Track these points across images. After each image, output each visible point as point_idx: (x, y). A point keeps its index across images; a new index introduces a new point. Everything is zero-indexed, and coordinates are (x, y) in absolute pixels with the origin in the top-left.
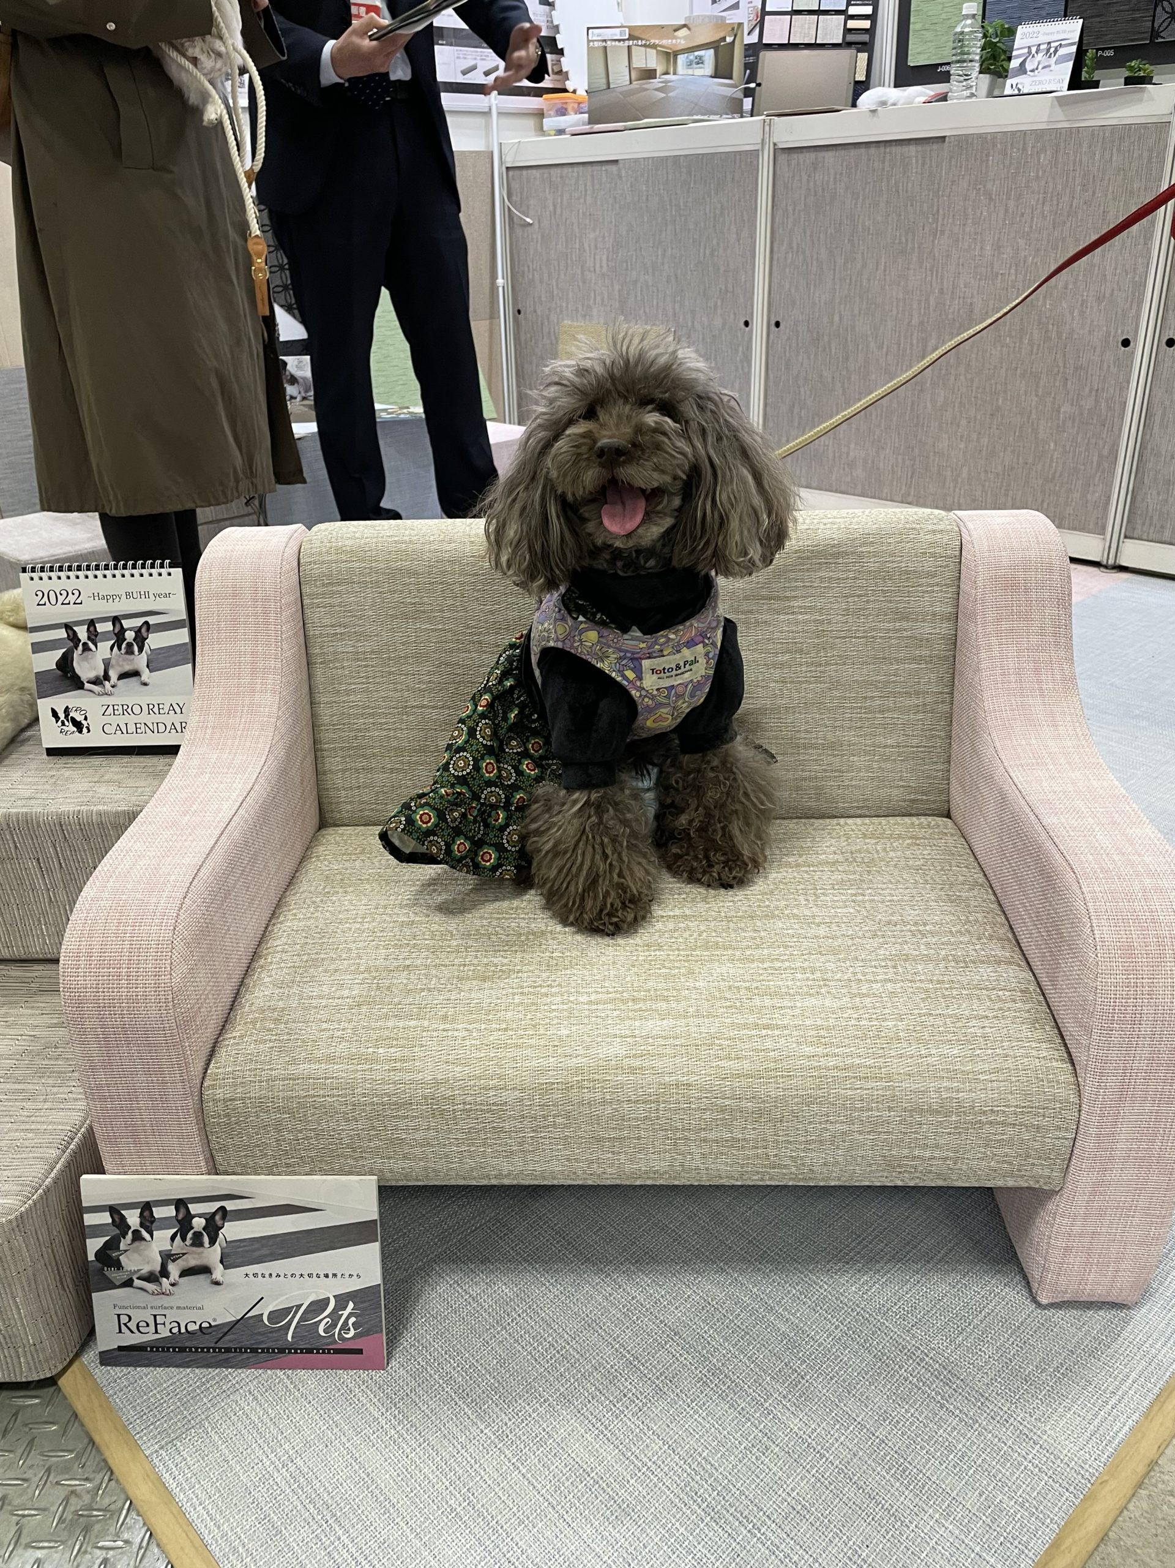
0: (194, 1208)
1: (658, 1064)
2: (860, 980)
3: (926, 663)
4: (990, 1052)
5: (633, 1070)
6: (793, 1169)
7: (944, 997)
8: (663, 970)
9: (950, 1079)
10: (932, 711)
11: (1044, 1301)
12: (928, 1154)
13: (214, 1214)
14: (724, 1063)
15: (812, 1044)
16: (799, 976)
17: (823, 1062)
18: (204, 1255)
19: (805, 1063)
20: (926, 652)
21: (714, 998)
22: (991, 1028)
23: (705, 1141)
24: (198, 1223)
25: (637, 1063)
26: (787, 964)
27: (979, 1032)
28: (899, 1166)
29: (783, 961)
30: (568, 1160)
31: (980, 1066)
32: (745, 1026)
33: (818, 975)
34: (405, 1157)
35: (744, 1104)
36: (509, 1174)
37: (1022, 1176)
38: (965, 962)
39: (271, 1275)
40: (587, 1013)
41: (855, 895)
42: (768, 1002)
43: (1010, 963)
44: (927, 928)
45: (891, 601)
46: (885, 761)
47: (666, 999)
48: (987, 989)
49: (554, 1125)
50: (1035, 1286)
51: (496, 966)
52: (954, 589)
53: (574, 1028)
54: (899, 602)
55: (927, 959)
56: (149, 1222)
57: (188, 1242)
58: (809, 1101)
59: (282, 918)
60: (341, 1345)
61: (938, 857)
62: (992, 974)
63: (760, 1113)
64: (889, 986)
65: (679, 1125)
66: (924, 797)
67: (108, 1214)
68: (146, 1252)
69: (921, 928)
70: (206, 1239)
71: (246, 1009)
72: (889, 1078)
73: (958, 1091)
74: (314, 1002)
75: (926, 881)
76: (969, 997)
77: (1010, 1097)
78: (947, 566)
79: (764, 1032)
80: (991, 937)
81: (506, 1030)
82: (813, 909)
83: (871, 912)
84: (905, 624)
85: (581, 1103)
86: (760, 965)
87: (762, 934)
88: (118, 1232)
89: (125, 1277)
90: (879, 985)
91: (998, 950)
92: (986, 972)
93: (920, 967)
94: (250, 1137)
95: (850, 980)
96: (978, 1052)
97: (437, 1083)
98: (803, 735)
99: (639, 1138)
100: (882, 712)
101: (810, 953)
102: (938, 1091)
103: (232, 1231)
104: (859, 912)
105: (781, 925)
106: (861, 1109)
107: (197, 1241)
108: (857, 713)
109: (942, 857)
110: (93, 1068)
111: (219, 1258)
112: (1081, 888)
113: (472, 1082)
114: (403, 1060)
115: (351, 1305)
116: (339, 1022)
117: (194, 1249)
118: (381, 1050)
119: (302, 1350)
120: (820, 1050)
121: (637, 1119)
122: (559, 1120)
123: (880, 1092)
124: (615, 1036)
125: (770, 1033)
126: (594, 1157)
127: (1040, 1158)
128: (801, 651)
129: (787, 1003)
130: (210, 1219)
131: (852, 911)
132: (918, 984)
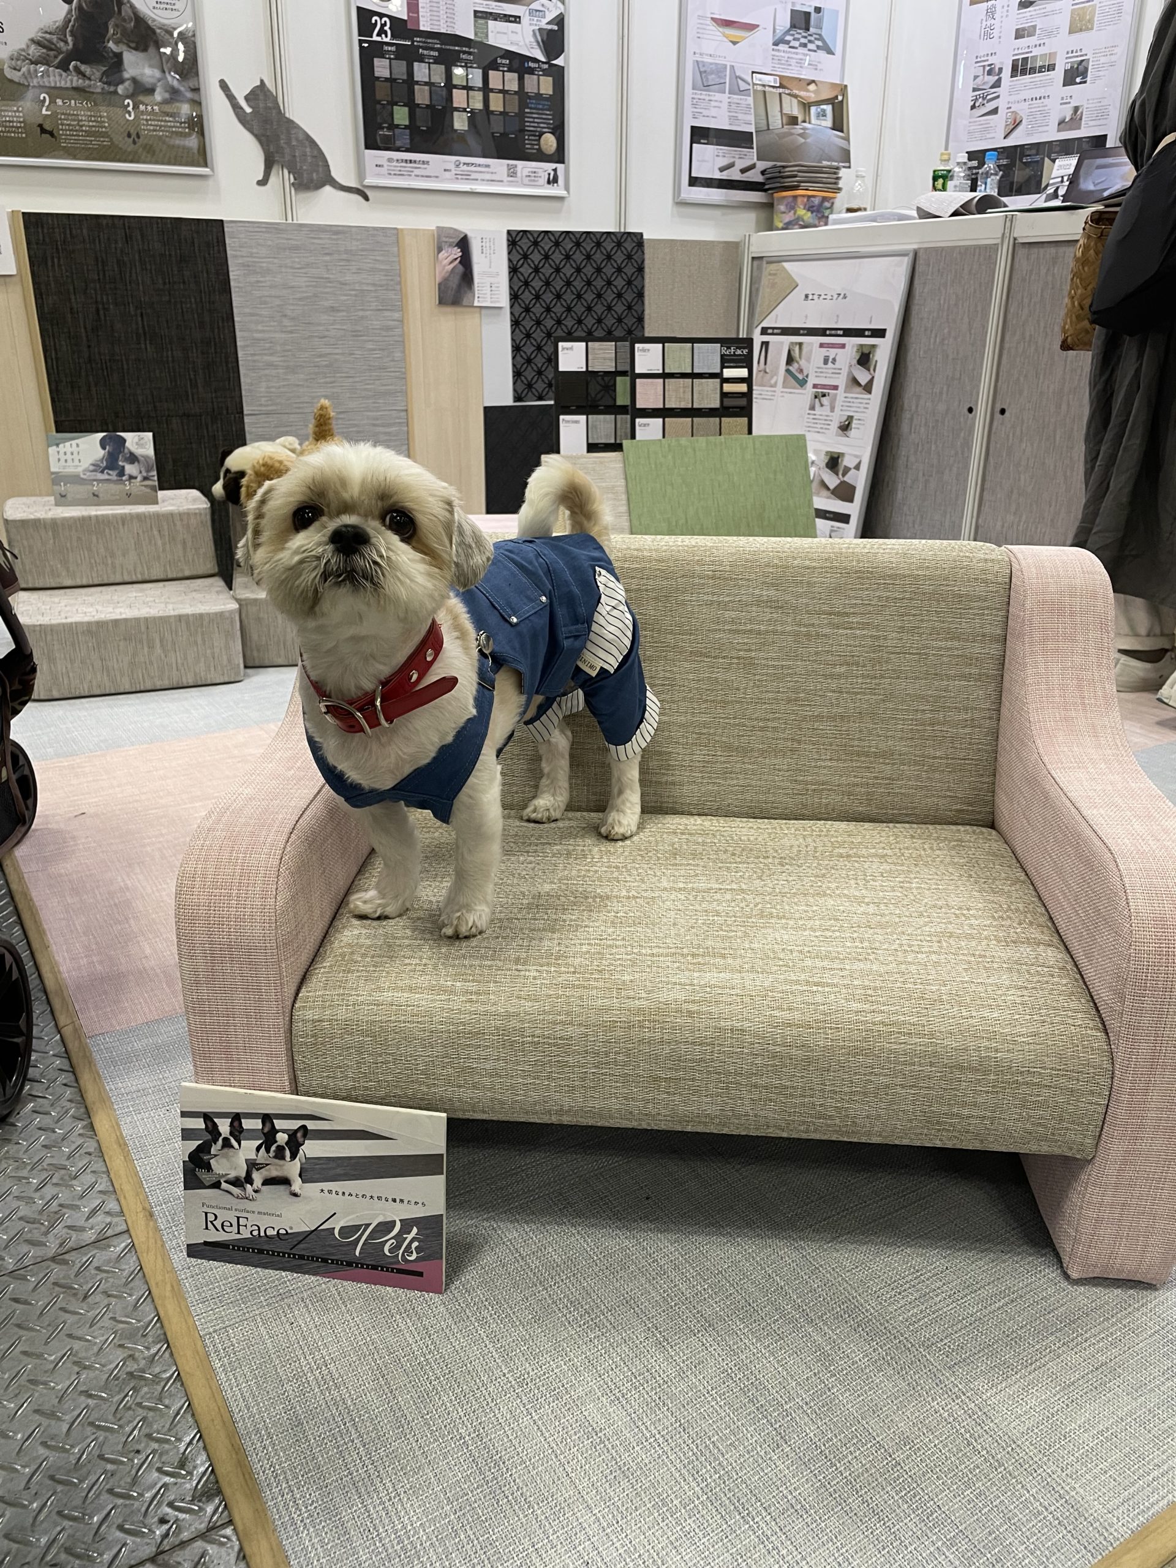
0: (279, 1124)
1: (715, 1010)
2: (906, 951)
3: (975, 680)
4: (1028, 1017)
5: (690, 1014)
6: (837, 1121)
7: (985, 968)
8: (721, 933)
9: (989, 1039)
10: (980, 727)
11: (1075, 1275)
12: (966, 1112)
13: (296, 1131)
14: (776, 1013)
15: (859, 1001)
16: (849, 944)
17: (869, 1017)
18: (285, 1167)
19: (853, 1017)
20: (975, 671)
21: (768, 957)
22: (1029, 997)
23: (756, 1086)
24: (282, 1138)
25: (694, 1008)
26: (838, 934)
27: (1018, 1000)
28: (938, 1123)
29: (834, 931)
30: (626, 1099)
31: (1018, 1029)
32: (797, 982)
33: (866, 944)
34: (475, 1087)
35: (794, 1051)
36: (569, 1111)
37: (1056, 1141)
38: (1006, 941)
39: (344, 1193)
40: (649, 963)
41: (902, 882)
42: (819, 963)
43: (1049, 946)
44: (971, 912)
45: (947, 621)
46: (934, 771)
47: (723, 956)
48: (1026, 964)
49: (616, 1063)
50: (1065, 1259)
51: (564, 921)
52: (1004, 612)
53: (637, 976)
55: (970, 937)
56: (237, 1132)
57: (272, 1154)
58: (856, 1052)
59: (366, 876)
60: (403, 1266)
61: (983, 857)
62: (1031, 953)
63: (809, 1061)
64: (934, 957)
65: (732, 1069)
66: (970, 808)
67: (202, 1120)
68: (233, 1159)
69: (965, 912)
70: (288, 1153)
71: (336, 944)
72: (932, 1035)
73: (997, 1051)
74: (398, 942)
75: (970, 875)
77: (1046, 1059)
78: (997, 591)
79: (815, 988)
80: (1031, 923)
81: (574, 973)
82: (863, 891)
84: (956, 643)
85: (641, 1041)
86: (812, 934)
87: (815, 908)
88: (210, 1137)
89: (214, 1180)
90: (924, 955)
91: (1038, 935)
92: (1026, 951)
93: (963, 944)
94: (334, 1057)
95: (896, 950)
96: (1018, 1017)
97: (509, 1015)
99: (693, 1080)
100: (935, 723)
101: (859, 926)
102: (978, 1049)
103: (312, 1149)
104: (905, 895)
105: (832, 903)
106: (905, 1063)
107: (280, 1154)
108: (909, 725)
109: (986, 857)
110: (197, 983)
111: (298, 1171)
112: (1117, 866)
113: (541, 1017)
114: (478, 993)
115: (415, 1230)
116: (421, 958)
117: (277, 1161)
118: (458, 984)
119: (368, 1266)
120: (867, 1007)
121: (693, 1061)
122: (620, 1058)
123: (922, 1048)
124: (675, 984)
125: (820, 989)
126: (650, 1096)
127: (1073, 1123)
129: (837, 965)
130: (292, 1135)
131: (899, 895)
132: (961, 957)
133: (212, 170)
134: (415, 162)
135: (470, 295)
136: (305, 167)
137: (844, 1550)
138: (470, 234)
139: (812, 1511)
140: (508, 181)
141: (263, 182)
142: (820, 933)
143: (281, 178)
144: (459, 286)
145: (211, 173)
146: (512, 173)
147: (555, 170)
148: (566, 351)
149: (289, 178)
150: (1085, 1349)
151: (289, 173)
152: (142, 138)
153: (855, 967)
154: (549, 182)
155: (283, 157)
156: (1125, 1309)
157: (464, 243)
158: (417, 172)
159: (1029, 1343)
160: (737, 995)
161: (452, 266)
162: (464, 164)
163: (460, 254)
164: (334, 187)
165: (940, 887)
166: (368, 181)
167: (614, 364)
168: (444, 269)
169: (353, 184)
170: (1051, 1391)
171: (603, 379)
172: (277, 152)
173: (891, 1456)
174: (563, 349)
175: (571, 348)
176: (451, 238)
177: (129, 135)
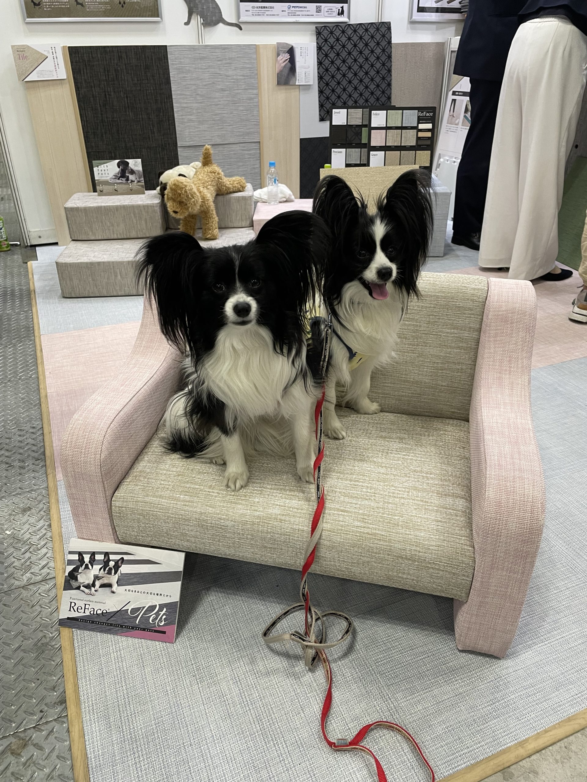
1: (292, 520)
2: (390, 496)
3: (464, 350)
4: (438, 537)
5: (281, 521)
6: (347, 573)
7: (425, 509)
9: (417, 546)
10: (465, 373)
11: (460, 648)
12: (405, 576)
13: (119, 561)
15: (359, 521)
17: (362, 530)
19: (355, 529)
20: (465, 345)
22: (442, 526)
26: (361, 484)
27: (435, 527)
28: (393, 579)
29: (360, 482)
30: (253, 553)
31: (431, 543)
33: (373, 490)
38: (442, 494)
41: (405, 455)
43: (463, 498)
44: (431, 476)
45: (450, 320)
46: (441, 392)
48: (446, 508)
49: (247, 538)
52: (480, 317)
53: (261, 499)
54: (454, 320)
55: (424, 490)
58: (354, 546)
61: (452, 442)
62: (451, 502)
63: (333, 547)
65: (298, 547)
66: (458, 411)
69: (428, 475)
72: (390, 541)
73: (419, 552)
75: (441, 453)
76: (437, 511)
77: (442, 558)
78: (478, 306)
79: (340, 513)
80: (459, 484)
82: (383, 460)
83: (409, 465)
84: (456, 331)
85: (258, 531)
86: (349, 483)
87: (356, 468)
88: (79, 564)
90: (398, 499)
91: (459, 491)
92: (450, 500)
93: (420, 494)
96: (433, 536)
97: (201, 513)
98: (404, 376)
100: (442, 370)
101: (373, 480)
102: (410, 550)
104: (403, 463)
105: (366, 465)
106: (376, 553)
108: (430, 369)
109: (454, 442)
113: (215, 515)
114: (189, 502)
116: (168, 482)
118: (182, 496)
120: (362, 525)
123: (385, 547)
125: (343, 513)
128: (406, 338)
129: (354, 502)
130: (117, 562)
131: (400, 463)
132: (416, 502)
133: (162, 18)
134: (266, 7)
135: (294, 79)
136: (209, 14)
137: (313, 765)
138: (294, 46)
139: (305, 746)
140: (316, 15)
141: (187, 24)
142: (354, 483)
143: (197, 20)
144: (288, 74)
145: (161, 20)
146: (319, 10)
147: (342, 7)
148: (336, 114)
149: (200, 20)
150: (454, 685)
151: (200, 18)
152: (126, 4)
153: (363, 503)
154: (339, 14)
155: (198, 10)
156: (481, 667)
157: (291, 51)
158: (267, 13)
159: (429, 678)
160: (303, 513)
161: (285, 63)
162: (293, 7)
163: (289, 57)
164: (224, 23)
165: (423, 459)
166: (242, 19)
167: (361, 121)
168: (280, 65)
169: (234, 21)
170: (431, 704)
171: (355, 129)
172: (195, 7)
173: (347, 725)
174: (335, 113)
175: (339, 113)
176: (284, 48)
177: (120, 3)
